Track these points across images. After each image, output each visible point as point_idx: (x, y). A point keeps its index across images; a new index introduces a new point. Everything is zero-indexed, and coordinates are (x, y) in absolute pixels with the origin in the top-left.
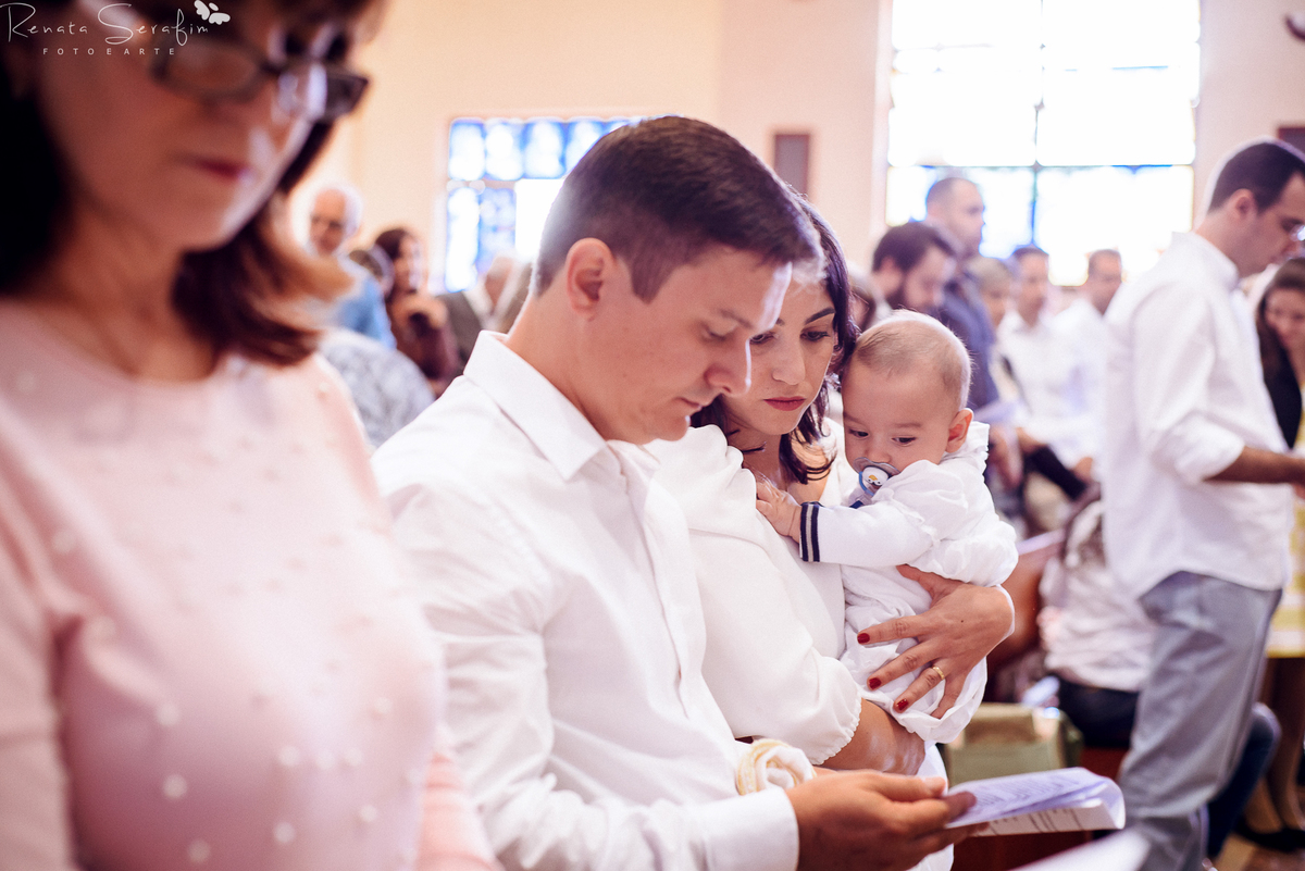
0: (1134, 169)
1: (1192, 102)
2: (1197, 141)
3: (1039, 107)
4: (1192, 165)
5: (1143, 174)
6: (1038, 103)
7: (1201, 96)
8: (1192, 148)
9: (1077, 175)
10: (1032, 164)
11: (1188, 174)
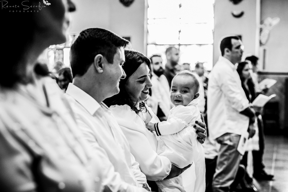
0: (200, 45)
1: (213, 30)
2: (214, 39)
3: (180, 32)
4: (213, 44)
5: (202, 47)
6: (179, 30)
7: (214, 29)
8: (213, 40)
9: (188, 46)
10: (178, 44)
11: (212, 46)
